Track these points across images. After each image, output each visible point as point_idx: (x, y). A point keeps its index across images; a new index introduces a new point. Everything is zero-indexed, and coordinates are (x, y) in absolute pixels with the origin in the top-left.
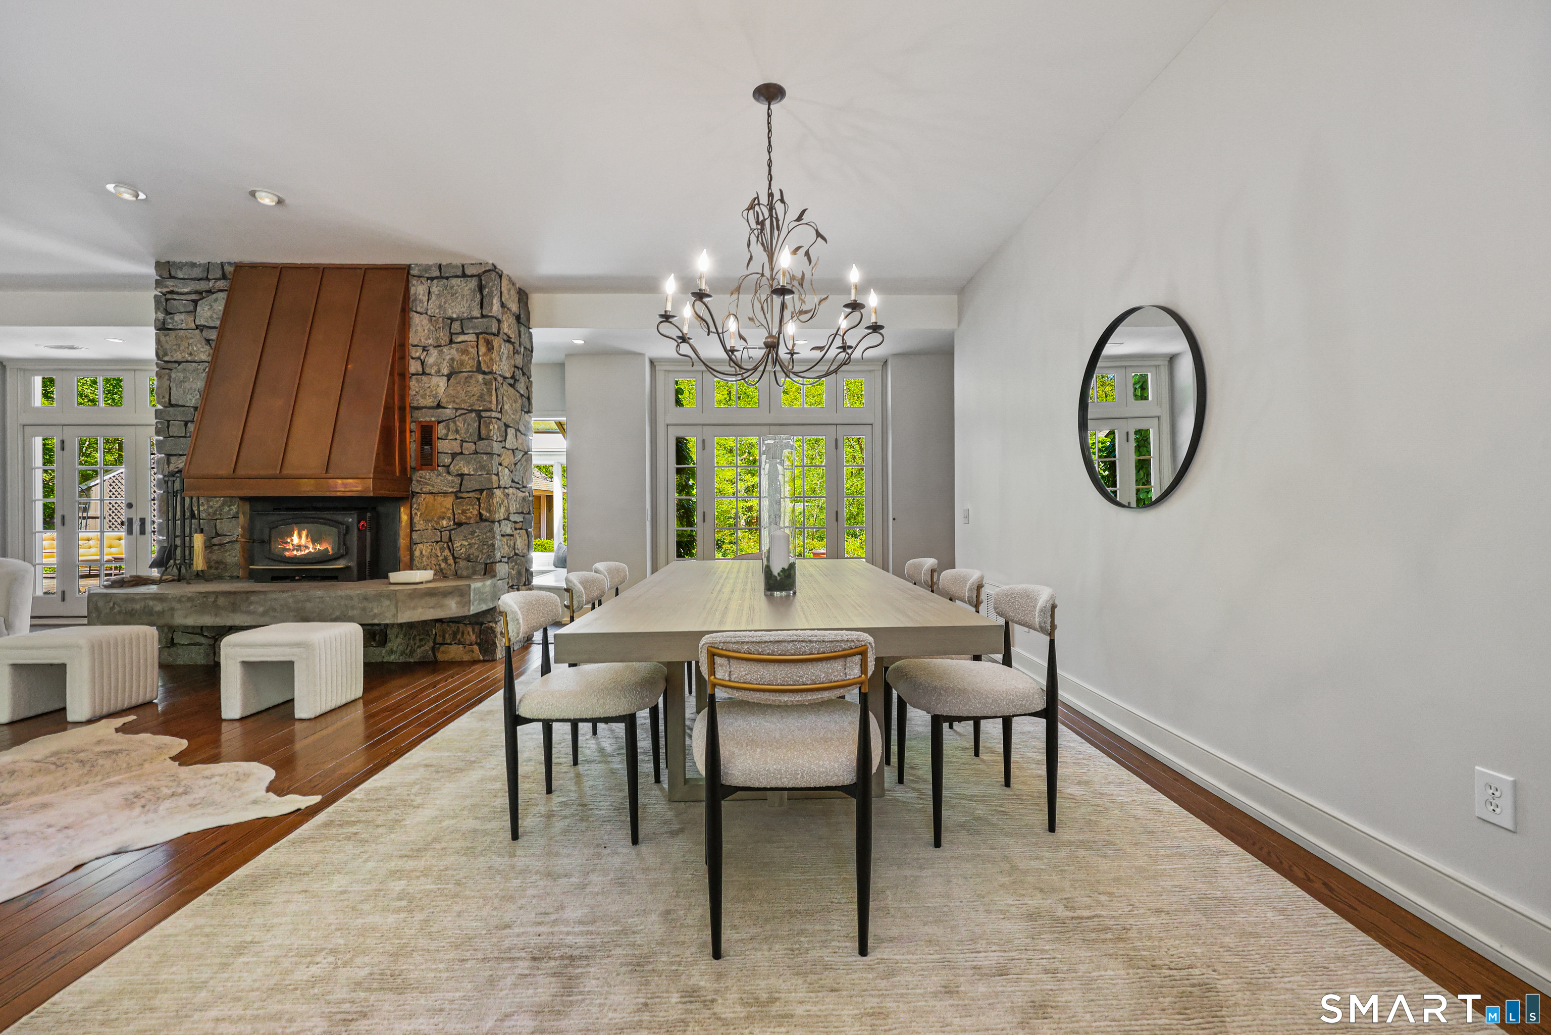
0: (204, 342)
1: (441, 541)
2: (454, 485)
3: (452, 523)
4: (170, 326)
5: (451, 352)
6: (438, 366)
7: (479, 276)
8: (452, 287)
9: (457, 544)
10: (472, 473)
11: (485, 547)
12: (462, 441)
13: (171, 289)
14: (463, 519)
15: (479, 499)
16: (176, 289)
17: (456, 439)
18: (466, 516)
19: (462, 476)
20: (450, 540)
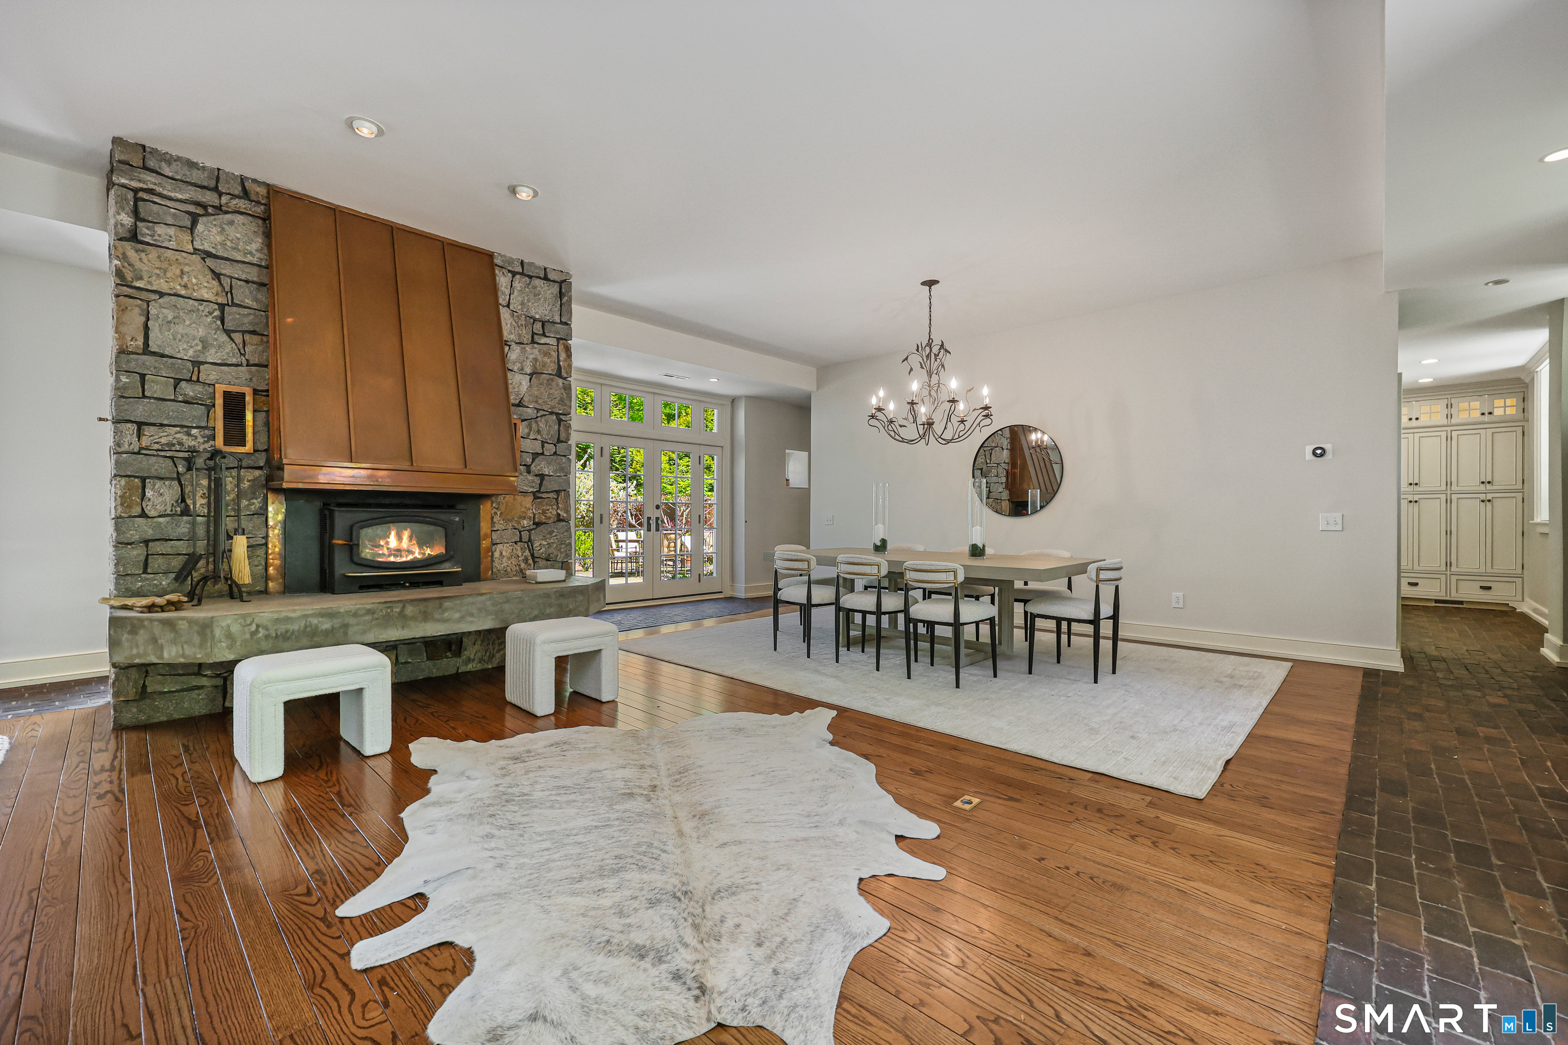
0: (209, 276)
1: (521, 541)
2: (534, 485)
3: (532, 523)
4: (148, 239)
5: (533, 352)
6: (521, 363)
7: (561, 283)
8: (535, 287)
9: (536, 544)
10: (552, 474)
11: (563, 546)
12: (543, 443)
13: (151, 186)
14: (543, 519)
15: (557, 499)
16: (159, 189)
17: (536, 439)
18: (546, 516)
19: (542, 477)
20: (530, 540)
